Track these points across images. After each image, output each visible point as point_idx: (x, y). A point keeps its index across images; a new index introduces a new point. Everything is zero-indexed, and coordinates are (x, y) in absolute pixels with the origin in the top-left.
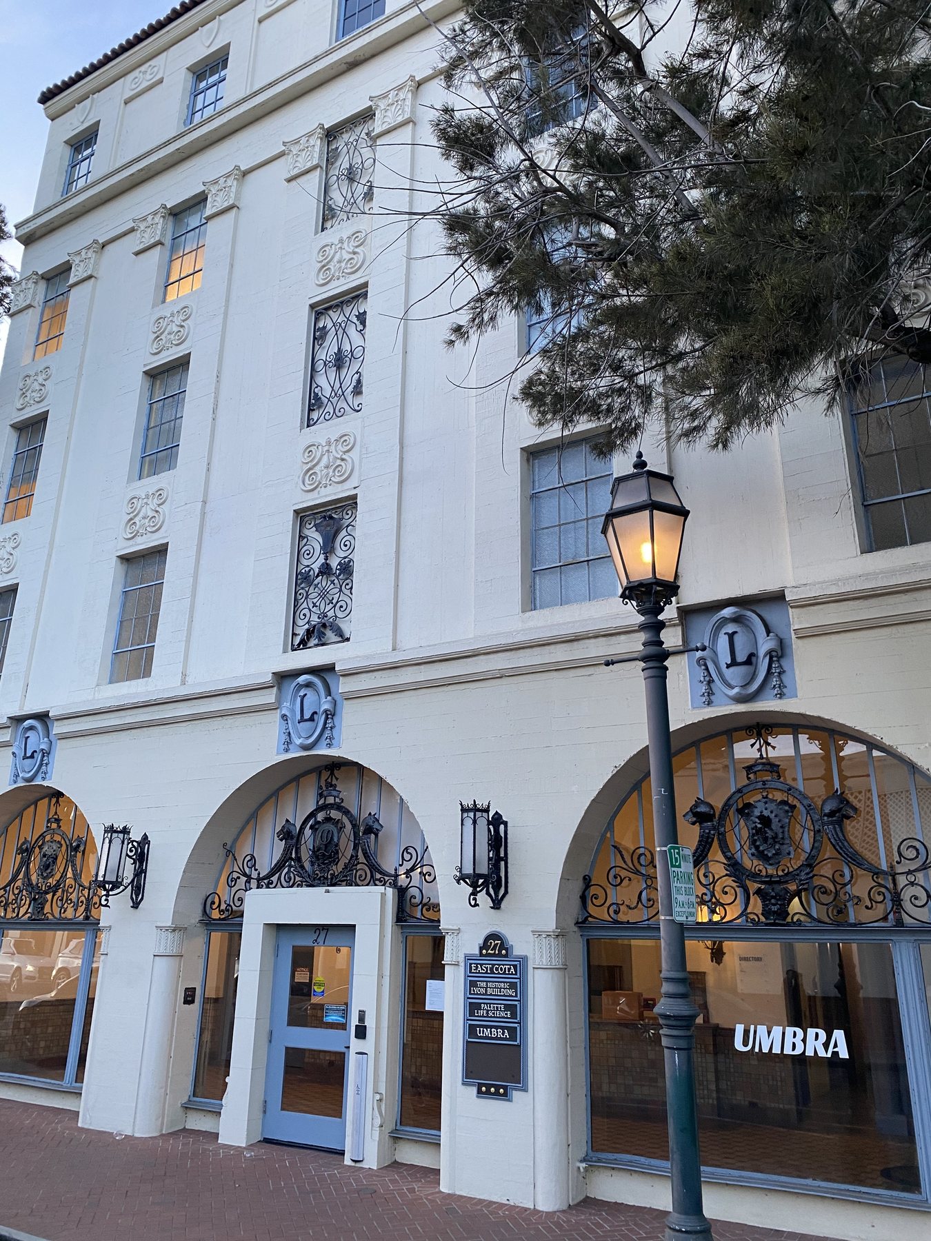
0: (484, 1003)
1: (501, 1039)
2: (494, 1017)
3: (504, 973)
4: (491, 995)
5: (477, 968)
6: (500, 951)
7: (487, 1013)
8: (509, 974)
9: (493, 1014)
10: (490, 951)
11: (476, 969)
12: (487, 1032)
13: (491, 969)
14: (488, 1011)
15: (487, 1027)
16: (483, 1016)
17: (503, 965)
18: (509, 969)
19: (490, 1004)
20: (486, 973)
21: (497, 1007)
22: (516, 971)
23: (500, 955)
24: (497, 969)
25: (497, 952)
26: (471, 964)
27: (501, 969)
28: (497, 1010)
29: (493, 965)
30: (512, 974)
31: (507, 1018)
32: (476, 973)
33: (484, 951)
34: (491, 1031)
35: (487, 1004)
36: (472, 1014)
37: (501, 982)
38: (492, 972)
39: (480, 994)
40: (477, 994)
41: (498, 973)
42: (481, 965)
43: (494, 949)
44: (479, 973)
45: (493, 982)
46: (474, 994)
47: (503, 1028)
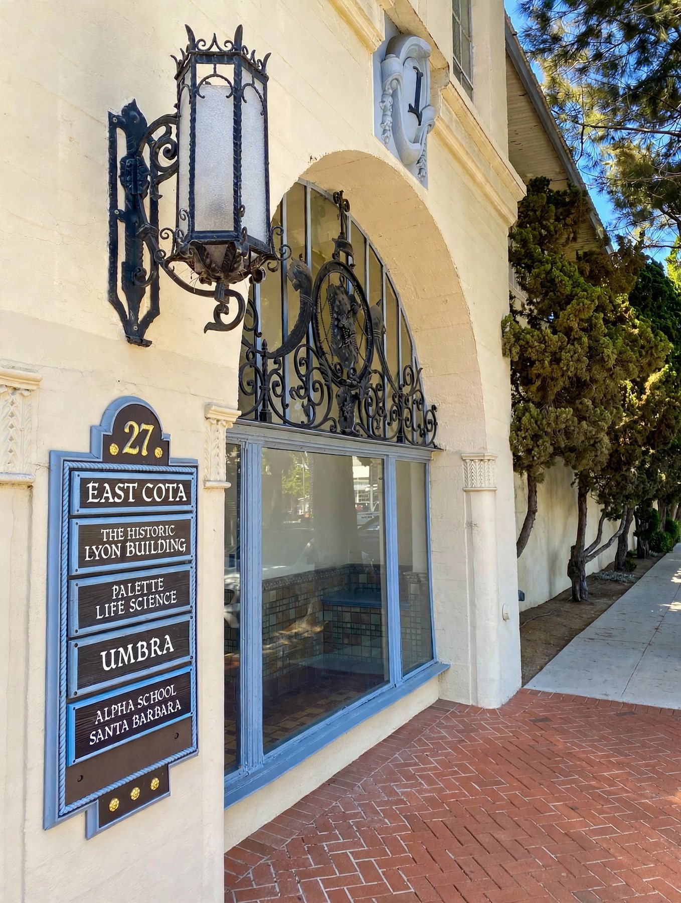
0: (118, 583)
1: (159, 660)
2: (143, 612)
3: (165, 502)
4: (135, 558)
5: (101, 491)
6: (151, 449)
7: (127, 606)
8: (174, 503)
9: (141, 604)
10: (127, 450)
11: (100, 495)
12: (126, 655)
13: (137, 494)
14: (127, 600)
15: (122, 642)
16: (117, 617)
17: (164, 482)
18: (176, 491)
19: (133, 581)
20: (125, 503)
21: (149, 586)
22: (188, 494)
23: (150, 459)
24: (149, 493)
25: (144, 453)
26: (84, 482)
27: (160, 490)
28: (150, 592)
29: (142, 483)
30: (181, 503)
31: (171, 606)
32: (98, 505)
33: (114, 449)
34: (135, 649)
35: (125, 582)
36: (87, 619)
37: (158, 524)
38: (139, 502)
39: (109, 561)
40: (102, 562)
41: (154, 503)
42: (113, 483)
43: (138, 442)
44: (108, 504)
45: (141, 525)
46: (93, 563)
47: (159, 633)
